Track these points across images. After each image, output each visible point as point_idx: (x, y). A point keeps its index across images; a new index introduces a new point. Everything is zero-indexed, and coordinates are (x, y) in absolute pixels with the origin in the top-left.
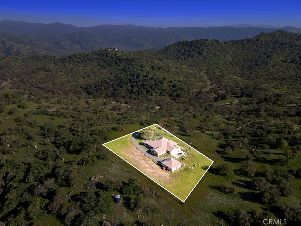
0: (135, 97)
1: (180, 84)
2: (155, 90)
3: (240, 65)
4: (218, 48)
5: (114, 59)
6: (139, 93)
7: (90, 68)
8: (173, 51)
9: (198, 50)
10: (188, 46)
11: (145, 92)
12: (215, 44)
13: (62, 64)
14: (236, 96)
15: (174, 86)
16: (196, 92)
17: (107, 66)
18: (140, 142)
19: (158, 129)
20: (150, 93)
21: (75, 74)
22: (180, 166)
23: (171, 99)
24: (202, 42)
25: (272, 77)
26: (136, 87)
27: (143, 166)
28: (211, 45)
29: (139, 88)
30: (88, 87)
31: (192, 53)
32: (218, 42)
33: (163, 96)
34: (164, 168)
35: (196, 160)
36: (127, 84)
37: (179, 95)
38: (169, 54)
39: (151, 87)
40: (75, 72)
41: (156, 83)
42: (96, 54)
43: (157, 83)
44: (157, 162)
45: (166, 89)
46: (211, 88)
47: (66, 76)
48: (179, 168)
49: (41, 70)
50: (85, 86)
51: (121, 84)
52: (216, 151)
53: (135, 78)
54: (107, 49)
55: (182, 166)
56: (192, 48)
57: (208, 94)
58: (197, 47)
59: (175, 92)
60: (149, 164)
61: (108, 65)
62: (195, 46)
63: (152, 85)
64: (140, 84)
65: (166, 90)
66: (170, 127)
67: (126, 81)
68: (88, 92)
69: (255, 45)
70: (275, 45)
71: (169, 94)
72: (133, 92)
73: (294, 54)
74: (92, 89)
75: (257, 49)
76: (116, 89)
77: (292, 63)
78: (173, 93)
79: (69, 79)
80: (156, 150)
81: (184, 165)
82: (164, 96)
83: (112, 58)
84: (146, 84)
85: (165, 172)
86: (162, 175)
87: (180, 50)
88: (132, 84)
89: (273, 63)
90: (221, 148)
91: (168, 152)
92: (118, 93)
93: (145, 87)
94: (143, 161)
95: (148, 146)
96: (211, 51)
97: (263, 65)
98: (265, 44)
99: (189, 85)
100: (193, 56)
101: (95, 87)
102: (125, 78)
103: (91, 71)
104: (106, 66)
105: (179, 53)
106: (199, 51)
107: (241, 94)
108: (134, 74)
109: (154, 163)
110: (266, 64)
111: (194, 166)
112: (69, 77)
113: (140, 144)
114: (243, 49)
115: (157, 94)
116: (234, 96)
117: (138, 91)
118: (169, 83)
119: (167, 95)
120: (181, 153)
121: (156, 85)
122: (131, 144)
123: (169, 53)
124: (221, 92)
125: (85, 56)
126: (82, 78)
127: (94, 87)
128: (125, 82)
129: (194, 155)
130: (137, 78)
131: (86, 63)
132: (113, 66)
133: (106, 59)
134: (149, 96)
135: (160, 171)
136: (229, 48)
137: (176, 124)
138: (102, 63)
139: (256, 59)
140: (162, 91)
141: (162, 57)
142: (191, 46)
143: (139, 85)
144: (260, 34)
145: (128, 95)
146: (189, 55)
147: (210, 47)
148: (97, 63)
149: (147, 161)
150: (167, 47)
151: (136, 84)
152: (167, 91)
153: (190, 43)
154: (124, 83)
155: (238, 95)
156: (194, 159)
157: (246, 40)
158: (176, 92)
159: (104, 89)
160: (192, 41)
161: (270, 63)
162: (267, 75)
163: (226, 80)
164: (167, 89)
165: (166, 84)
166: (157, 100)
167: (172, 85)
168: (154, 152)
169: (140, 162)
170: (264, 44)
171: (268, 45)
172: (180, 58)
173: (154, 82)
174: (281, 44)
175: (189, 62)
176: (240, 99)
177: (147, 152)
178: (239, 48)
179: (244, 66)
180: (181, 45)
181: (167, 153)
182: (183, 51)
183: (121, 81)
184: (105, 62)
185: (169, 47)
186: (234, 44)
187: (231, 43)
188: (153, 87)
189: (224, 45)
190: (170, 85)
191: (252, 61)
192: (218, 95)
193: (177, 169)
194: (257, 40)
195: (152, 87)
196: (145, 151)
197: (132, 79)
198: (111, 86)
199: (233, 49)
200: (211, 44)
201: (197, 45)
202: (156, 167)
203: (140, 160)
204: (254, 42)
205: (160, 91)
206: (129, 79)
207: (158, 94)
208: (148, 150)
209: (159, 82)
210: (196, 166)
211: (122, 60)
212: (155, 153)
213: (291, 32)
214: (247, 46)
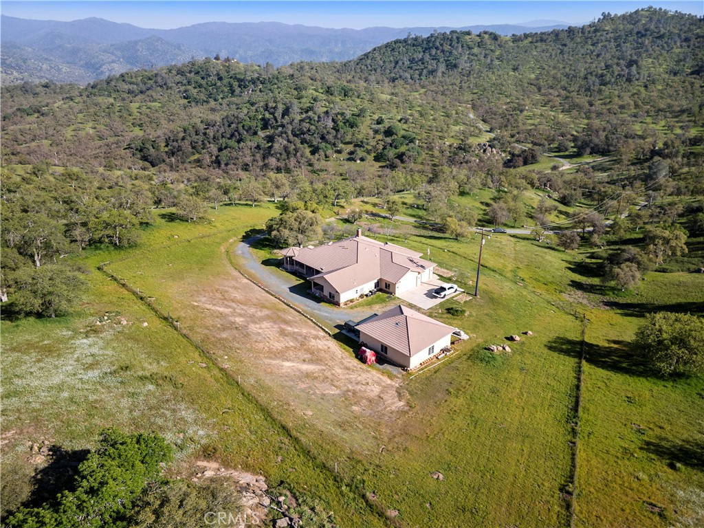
0: (279, 164)
1: (405, 126)
2: (334, 144)
3: (559, 86)
4: (498, 53)
5: (225, 81)
6: (288, 153)
7: (160, 105)
8: (381, 63)
9: (446, 58)
10: (420, 49)
11: (307, 151)
12: (489, 42)
13: (85, 98)
14: (562, 154)
15: (389, 132)
16: (450, 146)
17: (205, 99)
18: (268, 256)
19: (341, 222)
20: (321, 152)
21: (118, 119)
22: (445, 342)
23: (380, 167)
24: (455, 37)
25: (652, 109)
26: (280, 140)
27: (261, 345)
28: (479, 46)
29: (289, 141)
30: (147, 146)
31: (432, 65)
32: (495, 37)
33: (358, 161)
34: (369, 353)
35: (511, 316)
36: (255, 133)
37: (403, 154)
38: (371, 71)
39: (323, 138)
40: (117, 114)
41: (338, 125)
42: (180, 72)
43: (341, 124)
44: (338, 327)
45: (365, 140)
46: (490, 138)
47: (90, 124)
48: (443, 351)
49: (28, 115)
50: (138, 144)
51: (239, 134)
52: (569, 285)
53: (278, 114)
54: (207, 61)
55: (452, 343)
56: (430, 55)
57: (485, 151)
58: (443, 51)
59: (394, 149)
60: (294, 336)
61: (210, 96)
62: (437, 48)
63: (325, 131)
64: (292, 131)
65: (367, 144)
66: (384, 218)
67: (253, 124)
68: (145, 158)
69: (590, 42)
70: (640, 40)
71: (375, 154)
72: (272, 152)
73: (697, 55)
74: (158, 150)
75: (596, 51)
76: (226, 148)
77: (695, 76)
78: (386, 152)
79: (98, 131)
80: (333, 279)
81: (464, 336)
82: (362, 159)
83: (220, 79)
84: (309, 130)
85: (374, 372)
86: (358, 387)
87: (400, 59)
88: (269, 132)
89: (646, 77)
90: (581, 274)
91: (384, 288)
92: (231, 158)
93: (307, 137)
94: (265, 324)
95: (300, 270)
96: (479, 60)
97: (619, 84)
98: (615, 39)
99: (429, 130)
100: (432, 72)
101: (167, 146)
102: (250, 118)
103: (163, 112)
104: (203, 97)
105: (397, 67)
106: (448, 60)
107: (575, 150)
108: (275, 108)
109: (322, 333)
110: (629, 80)
111: (511, 339)
112: (101, 127)
113: (266, 263)
114: (560, 53)
115: (340, 155)
116: (557, 154)
117: (286, 148)
118: (374, 126)
119: (370, 158)
120: (443, 289)
121: (337, 131)
122: (229, 265)
123: (370, 68)
124: (518, 148)
125: (150, 79)
126: (137, 129)
127: (163, 144)
128: (250, 128)
129: (495, 296)
130: (283, 117)
131: (149, 92)
132: (222, 98)
133: (204, 82)
134: (318, 160)
135: (348, 369)
136: (526, 52)
137: (404, 210)
138: (194, 92)
139: (600, 72)
140: (356, 146)
141: (353, 77)
142: (426, 49)
143: (290, 133)
144: (599, 19)
145: (257, 161)
146: (422, 69)
147: (476, 50)
148: (179, 92)
149: (287, 322)
150: (365, 55)
151: (282, 133)
152: (369, 148)
153: (425, 42)
154: (247, 131)
155: (567, 153)
156: (501, 312)
157: (566, 31)
158: (396, 148)
159: (190, 149)
160: (428, 38)
161: (637, 76)
162: (637, 106)
163: (528, 119)
164: (369, 141)
165: (365, 129)
166: (341, 171)
167: (382, 130)
168: (321, 288)
169: (253, 328)
170: (613, 41)
171: (624, 43)
172: (401, 77)
173: (330, 124)
174: (657, 38)
175: (423, 87)
176: (575, 160)
177: (294, 289)
178: (550, 50)
179: (572, 89)
180: (402, 48)
181: (380, 290)
182: (407, 63)
183: (240, 125)
184: (203, 90)
185: (371, 54)
186: (537, 42)
187: (530, 39)
188: (330, 137)
189: (512, 44)
190: (376, 132)
191: (589, 76)
192: (513, 155)
193: (432, 355)
194: (596, 31)
195: (327, 137)
196: (285, 288)
197: (269, 120)
198: (212, 141)
199: (535, 53)
200: (478, 43)
201: (442, 45)
202: (328, 350)
203: (253, 319)
204: (586, 34)
205: (350, 148)
206: (263, 119)
207: (344, 155)
208: (296, 281)
209: (344, 123)
210: (517, 338)
211: (247, 83)
212: (326, 293)
213: (676, 11)
214: (571, 45)
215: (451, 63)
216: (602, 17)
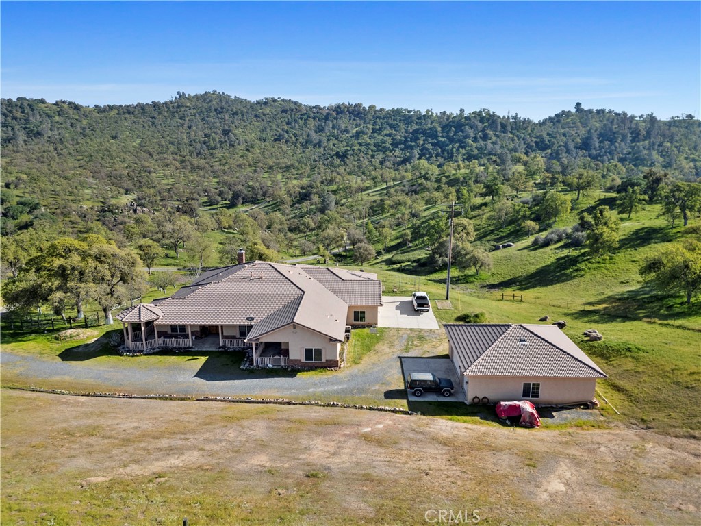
4: (85, 122)
9: (23, 126)
12: (70, 111)
14: (215, 206)
16: (90, 209)
24: (25, 104)
28: (60, 115)
32: (76, 107)
46: (133, 199)
57: (135, 211)
58: (15, 118)
59: (12, 220)
62: (5, 115)
69: (177, 116)
70: (220, 116)
89: (244, 142)
96: (66, 129)
97: (225, 148)
98: (199, 114)
99: (53, 194)
100: (8, 140)
107: (227, 202)
110: (232, 145)
113: (72, 356)
114: (152, 125)
136: (116, 122)
139: (202, 139)
155: (219, 206)
157: (151, 105)
161: (237, 142)
163: (161, 180)
177: (209, 376)
186: (124, 114)
189: (98, 115)
196: (188, 380)
199: (127, 124)
200: (58, 112)
212: (296, 354)
214: (160, 117)
215: (32, 131)
216: (178, 96)
